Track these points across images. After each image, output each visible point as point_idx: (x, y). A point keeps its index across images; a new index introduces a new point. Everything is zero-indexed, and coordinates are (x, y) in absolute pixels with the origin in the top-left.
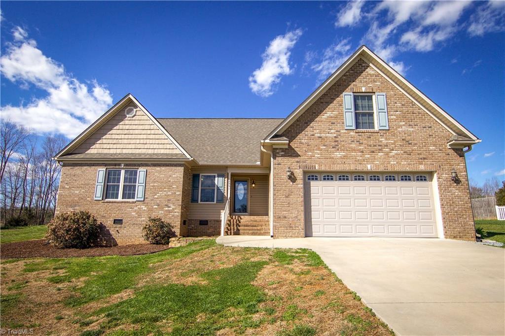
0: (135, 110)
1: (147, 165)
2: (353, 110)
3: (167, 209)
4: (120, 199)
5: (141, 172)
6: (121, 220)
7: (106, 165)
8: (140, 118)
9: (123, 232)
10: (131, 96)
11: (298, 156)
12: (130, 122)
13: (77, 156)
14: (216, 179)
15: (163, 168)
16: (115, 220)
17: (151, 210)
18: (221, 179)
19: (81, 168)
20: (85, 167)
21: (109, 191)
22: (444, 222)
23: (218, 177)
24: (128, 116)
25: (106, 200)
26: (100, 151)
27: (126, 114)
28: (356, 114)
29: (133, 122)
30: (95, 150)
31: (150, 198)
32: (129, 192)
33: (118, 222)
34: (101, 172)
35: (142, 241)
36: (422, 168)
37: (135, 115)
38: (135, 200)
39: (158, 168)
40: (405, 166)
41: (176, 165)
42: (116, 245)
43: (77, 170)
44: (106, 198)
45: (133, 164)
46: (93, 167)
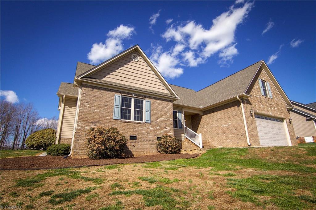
0: (138, 57)
1: (150, 98)
2: (262, 87)
3: (165, 130)
4: (132, 119)
5: (146, 103)
6: (136, 137)
7: (121, 92)
8: (141, 63)
9: (138, 146)
10: (138, 47)
11: (251, 104)
12: (135, 65)
14: (177, 114)
15: (161, 102)
16: (130, 136)
17: (155, 130)
18: (180, 114)
19: (99, 91)
20: (103, 91)
21: (125, 114)
23: (179, 112)
24: (134, 60)
26: (114, 81)
27: (132, 58)
29: (138, 66)
30: (110, 79)
31: (154, 122)
32: (139, 116)
33: (133, 138)
34: (117, 98)
36: (282, 116)
37: (138, 61)
38: (144, 121)
39: (158, 101)
40: (279, 115)
41: (168, 101)
42: (132, 156)
43: (97, 92)
44: (121, 119)
45: (141, 95)
46: (110, 92)
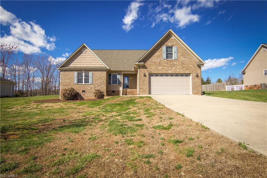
0: (86, 49)
1: (93, 71)
2: (166, 52)
3: (101, 87)
4: (83, 83)
5: (90, 74)
6: (85, 91)
7: (77, 71)
8: (88, 53)
9: (86, 95)
10: (84, 44)
11: (147, 68)
12: (84, 54)
13: (66, 68)
14: (118, 76)
15: (99, 72)
16: (82, 91)
17: (95, 87)
18: (119, 76)
19: (68, 72)
20: (69, 72)
21: (79, 81)
22: (192, 89)
23: (118, 75)
24: (84, 52)
25: (79, 84)
26: (74, 66)
27: (83, 51)
28: (167, 53)
29: (86, 54)
30: (72, 65)
31: (95, 83)
32: (87, 81)
33: (84, 91)
34: (76, 73)
35: (94, 98)
36: (187, 72)
37: (86, 52)
38: (89, 84)
39: (97, 72)
40: (182, 72)
41: (103, 71)
42: (84, 99)
43: (67, 73)
44: (78, 83)
45: (88, 70)
46: (72, 72)
